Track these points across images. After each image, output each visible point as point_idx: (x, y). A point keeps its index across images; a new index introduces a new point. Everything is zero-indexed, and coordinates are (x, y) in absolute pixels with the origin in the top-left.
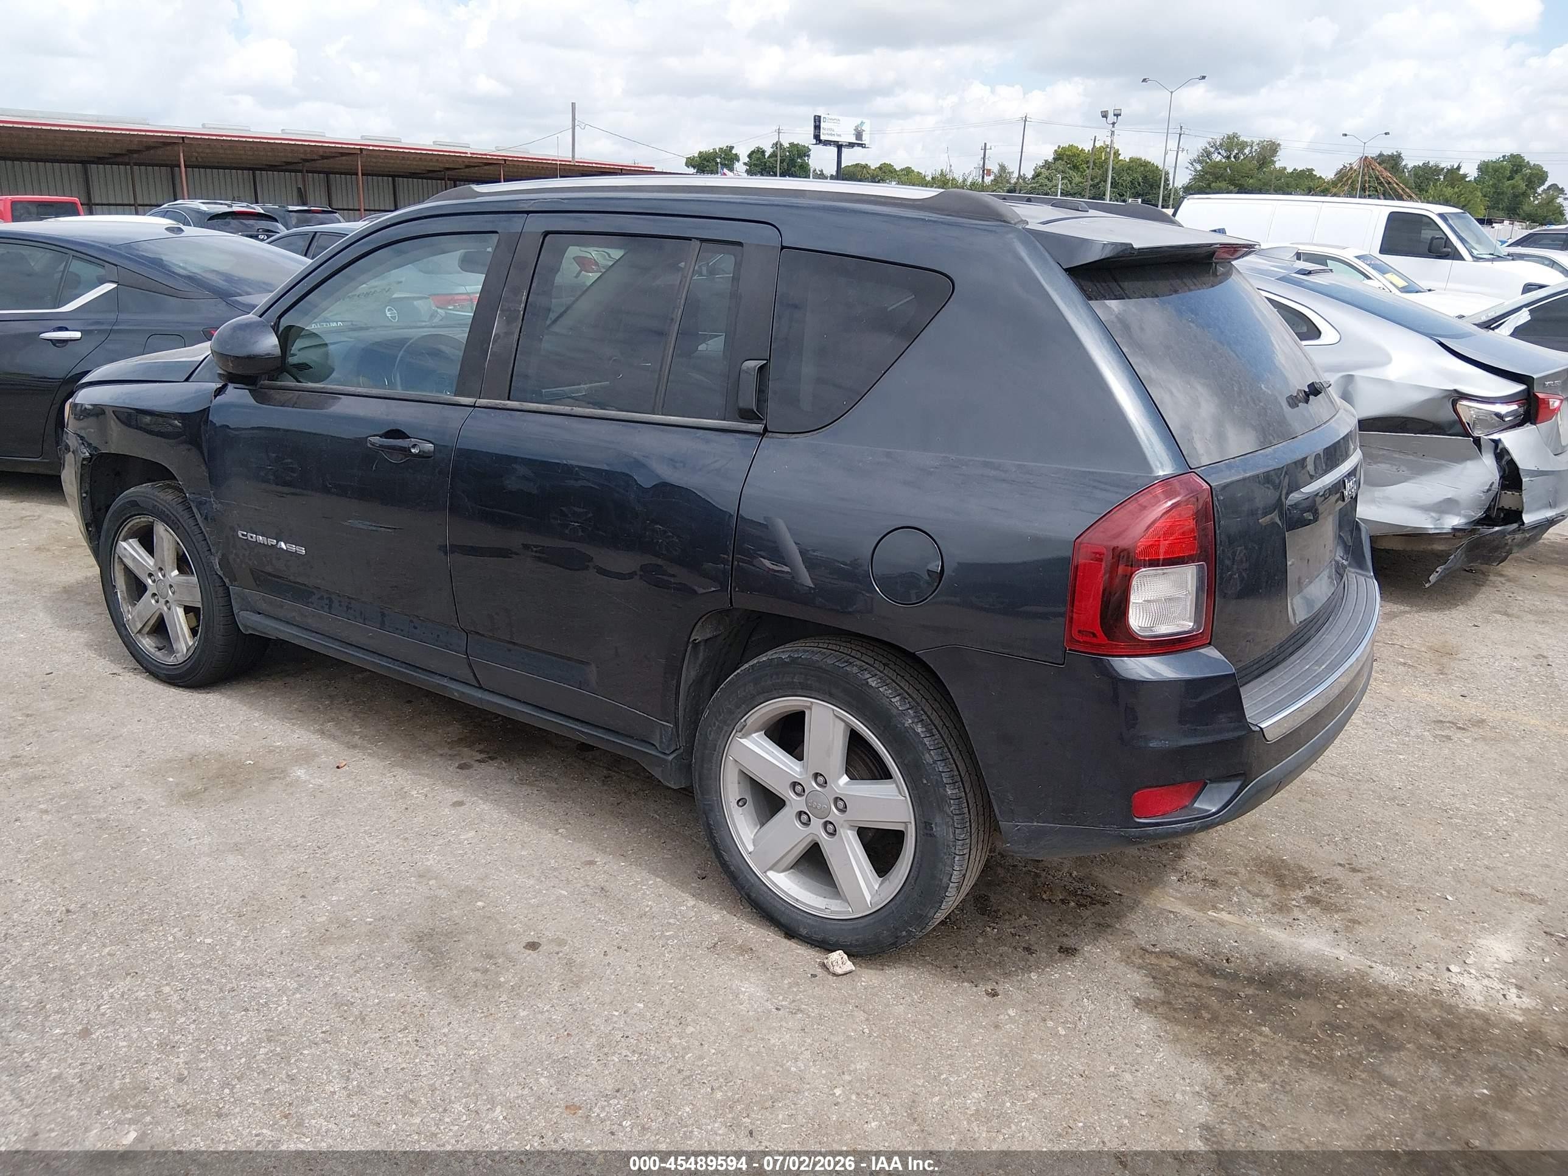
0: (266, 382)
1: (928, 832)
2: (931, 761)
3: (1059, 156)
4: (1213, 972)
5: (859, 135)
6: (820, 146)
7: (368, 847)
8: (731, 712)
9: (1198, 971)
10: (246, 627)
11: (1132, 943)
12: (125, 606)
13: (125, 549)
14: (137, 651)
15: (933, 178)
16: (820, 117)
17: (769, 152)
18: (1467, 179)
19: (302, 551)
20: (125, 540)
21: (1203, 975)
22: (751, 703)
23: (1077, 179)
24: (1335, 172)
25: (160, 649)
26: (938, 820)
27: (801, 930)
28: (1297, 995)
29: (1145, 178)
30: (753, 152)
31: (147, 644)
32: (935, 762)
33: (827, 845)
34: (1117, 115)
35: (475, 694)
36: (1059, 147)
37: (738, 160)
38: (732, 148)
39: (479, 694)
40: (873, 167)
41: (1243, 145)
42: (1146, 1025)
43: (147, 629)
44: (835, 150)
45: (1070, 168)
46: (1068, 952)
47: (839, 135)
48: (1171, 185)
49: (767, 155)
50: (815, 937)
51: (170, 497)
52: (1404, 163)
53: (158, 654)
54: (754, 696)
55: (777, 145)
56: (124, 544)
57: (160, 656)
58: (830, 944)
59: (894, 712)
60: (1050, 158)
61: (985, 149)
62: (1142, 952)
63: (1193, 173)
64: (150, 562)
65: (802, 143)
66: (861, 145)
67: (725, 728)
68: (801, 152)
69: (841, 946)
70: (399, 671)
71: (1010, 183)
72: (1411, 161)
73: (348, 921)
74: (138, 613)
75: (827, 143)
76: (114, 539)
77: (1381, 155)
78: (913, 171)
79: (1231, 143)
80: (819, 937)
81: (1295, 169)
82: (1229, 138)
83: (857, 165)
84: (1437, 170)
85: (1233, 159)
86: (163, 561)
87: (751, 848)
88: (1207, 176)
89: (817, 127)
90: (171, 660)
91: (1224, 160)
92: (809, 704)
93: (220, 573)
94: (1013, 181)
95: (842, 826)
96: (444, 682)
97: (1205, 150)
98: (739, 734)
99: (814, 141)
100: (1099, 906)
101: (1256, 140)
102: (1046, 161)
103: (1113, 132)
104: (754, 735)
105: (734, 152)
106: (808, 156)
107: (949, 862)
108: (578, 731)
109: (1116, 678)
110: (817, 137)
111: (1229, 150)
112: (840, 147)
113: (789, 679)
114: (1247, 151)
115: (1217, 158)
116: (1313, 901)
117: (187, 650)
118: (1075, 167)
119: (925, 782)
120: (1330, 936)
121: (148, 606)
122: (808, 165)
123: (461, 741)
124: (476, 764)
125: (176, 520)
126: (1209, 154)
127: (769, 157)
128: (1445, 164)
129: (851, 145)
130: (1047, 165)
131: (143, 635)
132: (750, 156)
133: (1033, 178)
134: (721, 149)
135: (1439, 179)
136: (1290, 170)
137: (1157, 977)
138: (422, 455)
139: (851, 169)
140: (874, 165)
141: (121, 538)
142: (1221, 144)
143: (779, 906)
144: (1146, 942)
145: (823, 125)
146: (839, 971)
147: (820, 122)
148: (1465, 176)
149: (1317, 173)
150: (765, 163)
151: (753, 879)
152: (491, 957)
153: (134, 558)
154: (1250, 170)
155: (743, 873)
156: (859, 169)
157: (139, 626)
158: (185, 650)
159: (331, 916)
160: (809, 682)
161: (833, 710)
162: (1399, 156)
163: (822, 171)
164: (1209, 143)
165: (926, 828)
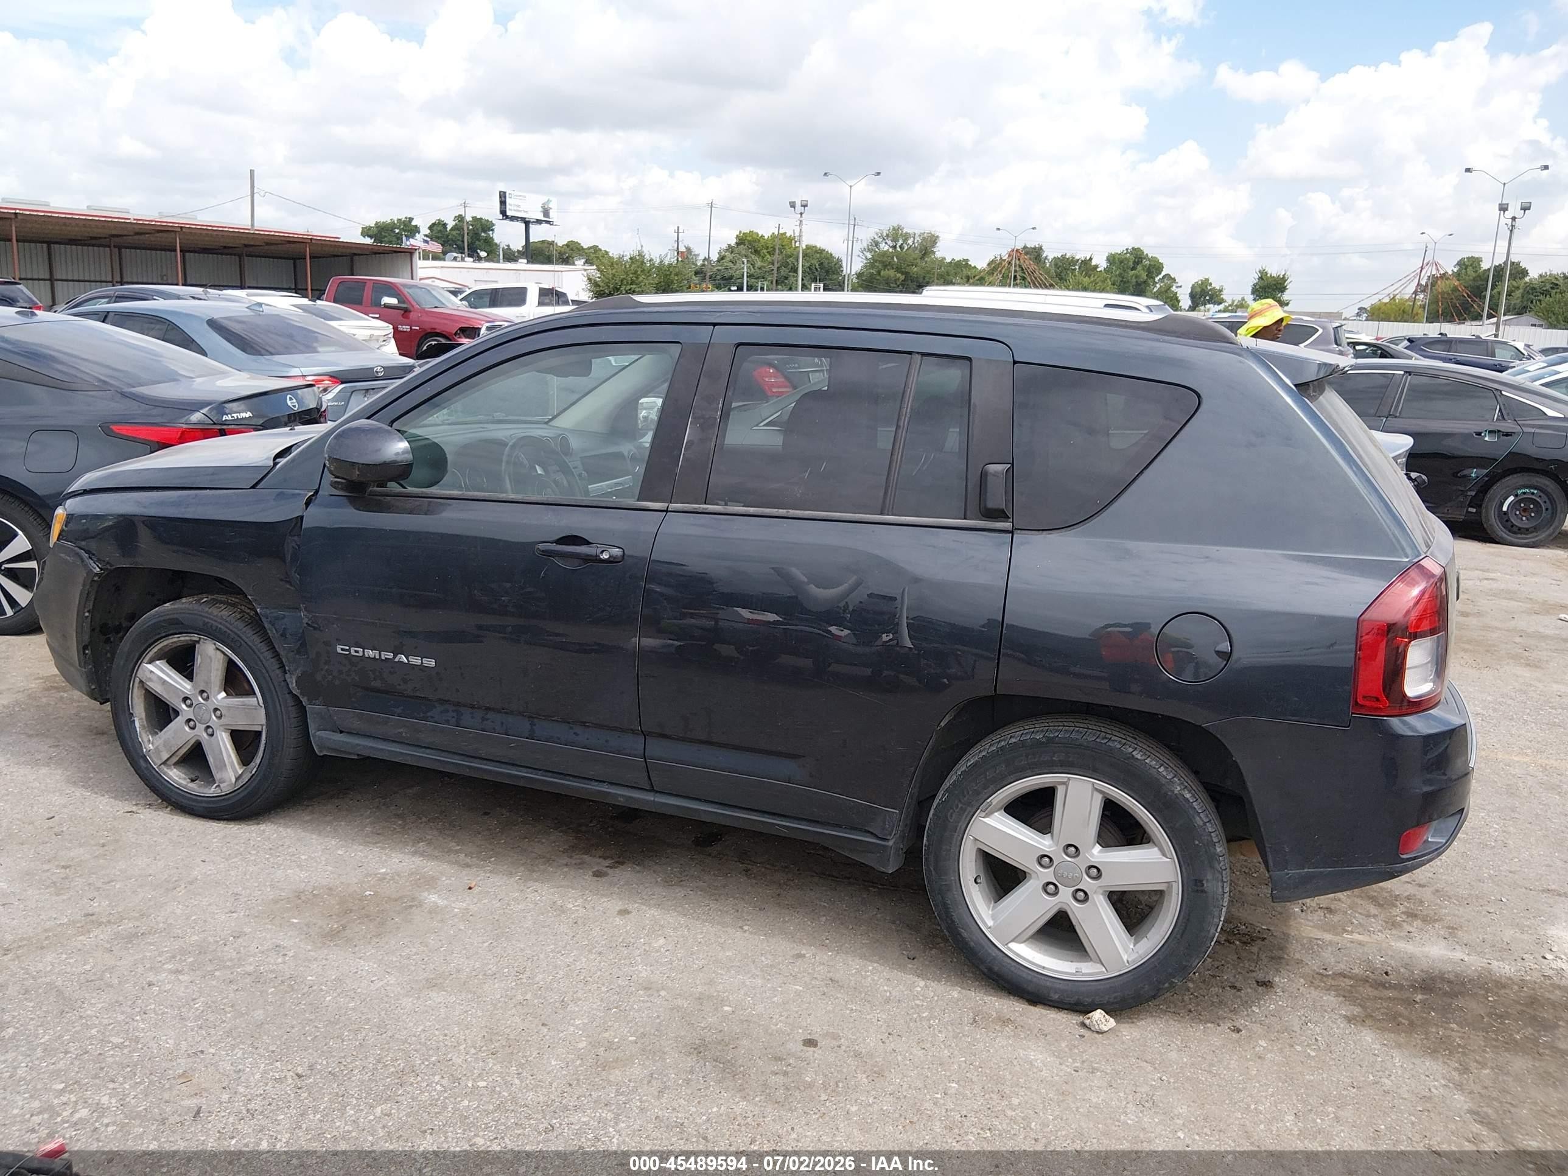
0: (375, 489)
1: (1199, 888)
2: (1201, 823)
3: (742, 240)
4: (1383, 985)
5: (546, 213)
6: (507, 222)
7: (569, 966)
8: (977, 793)
9: (1371, 986)
10: (321, 748)
11: (1307, 970)
12: (144, 735)
13: (151, 672)
14: (162, 784)
15: (631, 258)
16: (505, 193)
17: (451, 224)
18: (1098, 270)
19: (431, 663)
20: (150, 662)
21: (1376, 989)
22: (1001, 782)
23: (759, 264)
24: (987, 261)
25: (193, 781)
26: (1209, 877)
27: (1052, 995)
28: (1454, 995)
29: (821, 264)
30: (434, 224)
31: (176, 776)
32: (1205, 824)
33: (1078, 913)
34: (805, 206)
35: (647, 798)
36: (740, 232)
37: (419, 232)
38: (411, 219)
39: (650, 797)
40: (560, 244)
41: (906, 237)
42: (1368, 1037)
43: (175, 759)
44: (523, 225)
45: (751, 252)
46: (1266, 984)
47: (526, 212)
48: (844, 272)
49: (449, 228)
50: (1067, 1000)
51: (225, 613)
52: (1044, 255)
53: (191, 785)
54: (1006, 776)
55: (460, 218)
56: (150, 667)
57: (196, 788)
58: (1084, 1006)
59: (1163, 781)
60: (733, 242)
61: (678, 232)
62: (1320, 977)
63: (865, 261)
64: (185, 686)
65: (485, 217)
66: (548, 222)
67: (969, 809)
68: (487, 226)
69: (1097, 1005)
70: (545, 781)
71: (696, 265)
72: (1051, 253)
73: (612, 1043)
74: (165, 742)
75: (514, 219)
76: (137, 662)
77: (1025, 247)
78: (600, 250)
79: (896, 234)
80: (1073, 1000)
81: (953, 260)
82: (894, 229)
83: (543, 242)
84: (1073, 261)
85: (899, 249)
86: (208, 683)
87: (990, 923)
88: (877, 264)
89: (503, 203)
90: (212, 791)
91: (891, 250)
92: (1066, 780)
93: (296, 692)
94: (699, 263)
95: (1095, 893)
96: (605, 788)
97: (873, 240)
98: (983, 814)
99: (501, 217)
100: (1259, 942)
101: (918, 232)
102: (729, 245)
103: (801, 221)
104: (996, 814)
105: (414, 223)
106: (493, 230)
107: (1216, 914)
108: (778, 825)
109: (1392, 735)
110: (503, 212)
111: (895, 240)
112: (527, 223)
113: (1047, 758)
114: (910, 242)
115: (884, 247)
116: (1412, 915)
117: (237, 779)
118: (757, 252)
119: (1197, 842)
120: (1443, 943)
121: (178, 735)
122: (492, 239)
123: (573, 848)
124: (610, 871)
125: (237, 638)
126: (877, 244)
127: (452, 229)
128: (1080, 256)
129: (539, 222)
130: (730, 249)
131: (169, 766)
132: (430, 228)
133: (718, 261)
134: (399, 220)
135: (1075, 269)
136: (948, 260)
137: (1348, 996)
138: (612, 561)
139: (539, 245)
140: (561, 242)
141: (146, 660)
142: (887, 235)
143: (1024, 975)
144: (1319, 967)
145: (508, 201)
146: (1106, 1029)
147: (505, 197)
148: (1096, 267)
149: (972, 263)
150: (448, 236)
151: (994, 953)
152: (780, 1059)
153: (164, 682)
154: (915, 259)
155: (983, 947)
156: (546, 245)
157: (165, 756)
158: (233, 780)
159: (590, 1040)
160: (1070, 759)
161: (1093, 784)
162: (1041, 248)
163: (508, 246)
164: (877, 234)
165: (1196, 885)
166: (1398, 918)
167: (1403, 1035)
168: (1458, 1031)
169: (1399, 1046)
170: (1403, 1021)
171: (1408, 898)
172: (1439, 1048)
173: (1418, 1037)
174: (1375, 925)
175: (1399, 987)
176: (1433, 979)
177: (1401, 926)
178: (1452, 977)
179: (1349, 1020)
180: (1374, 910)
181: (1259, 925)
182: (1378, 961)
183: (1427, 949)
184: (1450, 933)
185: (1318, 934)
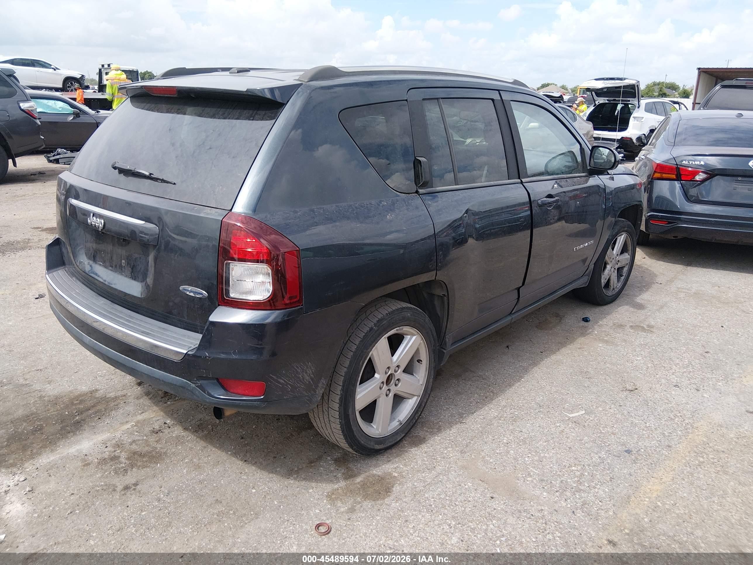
137: (106, 399)
166: (119, 451)
167: (73, 397)
168: (51, 412)
169: (71, 392)
170: (76, 402)
171: (126, 471)
172: (55, 401)
173: (66, 400)
174: (127, 440)
175: (89, 416)
176: (77, 429)
177: (114, 447)
178: (69, 435)
179: (97, 390)
180: (134, 447)
181: (172, 403)
182: (107, 421)
183: (91, 443)
184: (86, 461)
185: (146, 416)
